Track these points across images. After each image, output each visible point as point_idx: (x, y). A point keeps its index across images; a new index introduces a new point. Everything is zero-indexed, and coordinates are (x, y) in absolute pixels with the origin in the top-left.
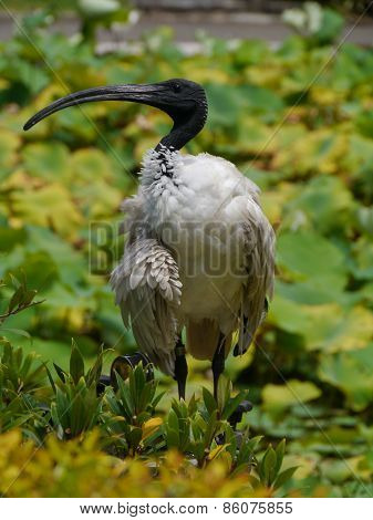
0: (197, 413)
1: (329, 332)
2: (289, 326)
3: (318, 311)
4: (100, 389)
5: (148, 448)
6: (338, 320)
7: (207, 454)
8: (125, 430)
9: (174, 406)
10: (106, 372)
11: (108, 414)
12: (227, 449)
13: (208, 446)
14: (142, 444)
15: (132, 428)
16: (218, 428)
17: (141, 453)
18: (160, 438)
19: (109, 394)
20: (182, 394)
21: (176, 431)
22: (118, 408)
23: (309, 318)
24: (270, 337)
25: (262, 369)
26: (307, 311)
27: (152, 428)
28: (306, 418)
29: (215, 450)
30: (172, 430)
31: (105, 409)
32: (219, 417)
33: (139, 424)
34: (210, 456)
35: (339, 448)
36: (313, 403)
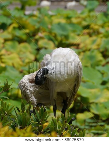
0: (59, 121)
1: (97, 97)
2: (84, 95)
3: (93, 91)
4: (30, 114)
5: (45, 132)
6: (99, 93)
7: (62, 133)
8: (38, 126)
9: (52, 119)
10: (32, 109)
11: (33, 122)
12: (68, 132)
13: (63, 131)
14: (43, 130)
15: (40, 126)
16: (66, 126)
17: (43, 133)
18: (48, 129)
19: (33, 116)
20: (55, 115)
21: (53, 127)
22: (36, 120)
23: (90, 93)
24: (79, 99)
25: (77, 108)
26: (90, 90)
27: (46, 126)
28: (90, 123)
29: (64, 132)
30: (51, 126)
31: (32, 120)
32: (66, 122)
33: (42, 124)
34: (63, 134)
35: (100, 132)
36: (92, 118)
